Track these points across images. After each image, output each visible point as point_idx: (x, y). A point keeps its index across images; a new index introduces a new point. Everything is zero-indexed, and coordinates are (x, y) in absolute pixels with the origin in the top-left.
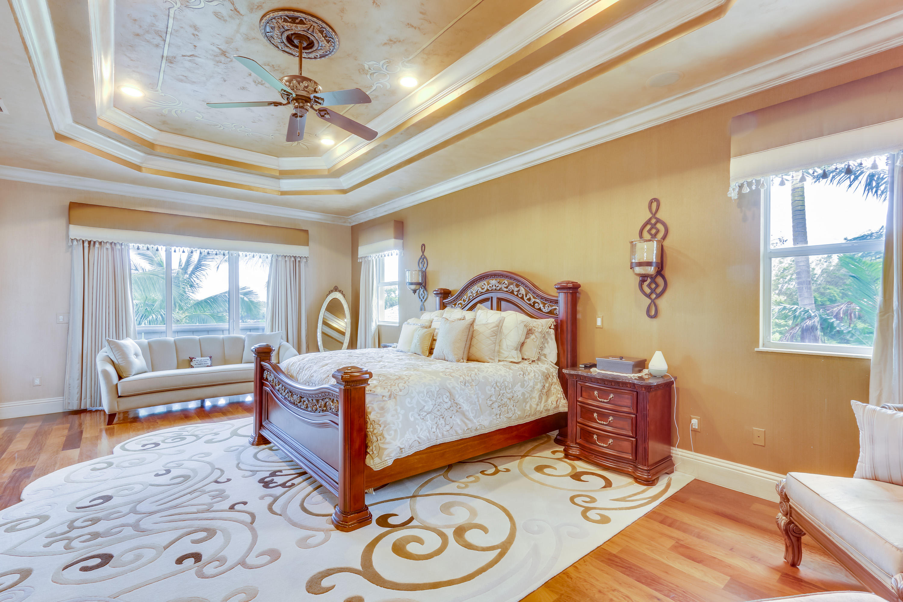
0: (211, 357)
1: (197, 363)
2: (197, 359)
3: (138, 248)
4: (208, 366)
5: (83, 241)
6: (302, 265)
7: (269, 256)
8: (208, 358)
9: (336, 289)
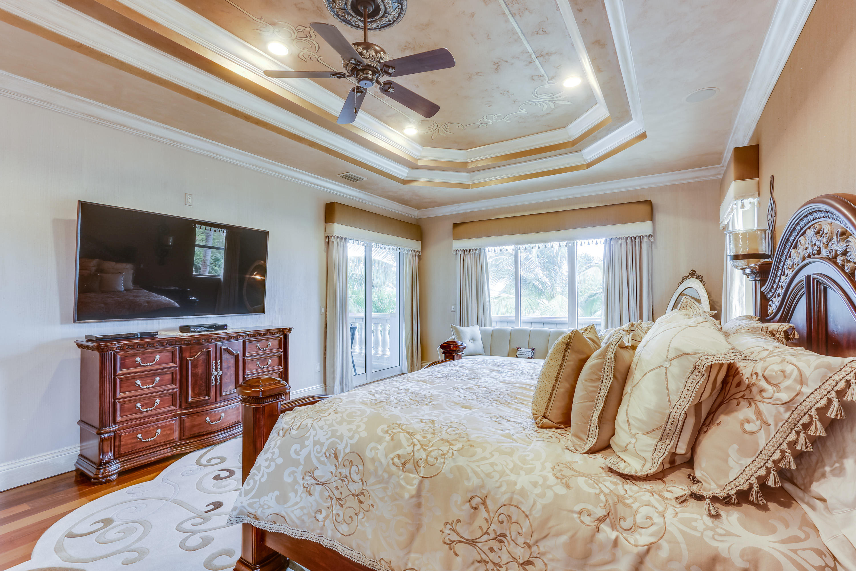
0: (533, 350)
1: (520, 354)
2: (522, 349)
3: (495, 251)
4: (529, 358)
5: (464, 251)
6: (644, 246)
7: (603, 240)
8: (530, 350)
9: (693, 274)
